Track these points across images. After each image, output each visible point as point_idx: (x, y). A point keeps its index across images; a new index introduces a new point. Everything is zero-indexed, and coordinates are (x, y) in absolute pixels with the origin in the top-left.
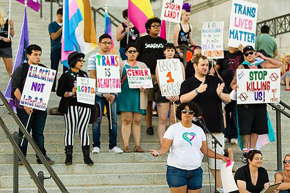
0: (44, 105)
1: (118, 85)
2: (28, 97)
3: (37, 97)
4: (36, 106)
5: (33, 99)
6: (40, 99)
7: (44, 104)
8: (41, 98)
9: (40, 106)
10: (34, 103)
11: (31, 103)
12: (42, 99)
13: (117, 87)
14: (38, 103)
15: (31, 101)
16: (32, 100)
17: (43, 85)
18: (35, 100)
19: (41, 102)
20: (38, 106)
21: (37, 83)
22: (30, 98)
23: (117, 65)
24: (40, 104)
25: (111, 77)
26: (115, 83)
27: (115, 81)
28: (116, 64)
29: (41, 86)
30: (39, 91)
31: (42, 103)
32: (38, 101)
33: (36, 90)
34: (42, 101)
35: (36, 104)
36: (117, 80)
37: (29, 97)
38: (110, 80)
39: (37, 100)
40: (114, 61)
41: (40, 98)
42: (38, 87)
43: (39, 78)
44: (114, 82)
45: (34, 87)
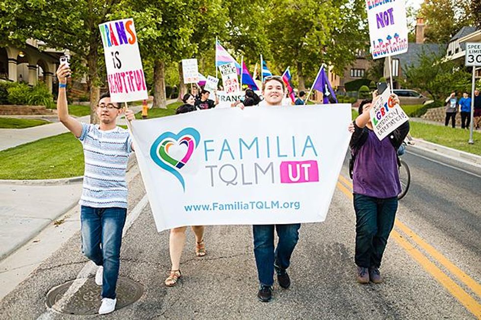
0: (403, 43)
1: (140, 84)
2: (378, 42)
3: (389, 36)
4: (393, 51)
5: (385, 41)
6: (395, 37)
7: (402, 41)
8: (396, 34)
9: (398, 47)
10: (389, 47)
11: (385, 49)
12: (398, 34)
13: (139, 89)
14: (394, 43)
15: (384, 46)
16: (384, 43)
17: (390, 10)
18: (387, 41)
19: (397, 41)
20: (395, 50)
21: (382, 13)
22: (381, 42)
23: (132, 39)
24: (397, 44)
25: (123, 70)
26: (134, 80)
27: (133, 75)
28: (130, 39)
29: (389, 14)
30: (388, 24)
31: (399, 41)
32: (393, 40)
33: (383, 24)
34: (398, 39)
35: (391, 48)
36: (137, 72)
37: (379, 40)
38: (123, 75)
39: (391, 40)
40: (124, 33)
41: (394, 35)
42: (385, 18)
43: (381, 4)
44: (132, 77)
45: (379, 22)
